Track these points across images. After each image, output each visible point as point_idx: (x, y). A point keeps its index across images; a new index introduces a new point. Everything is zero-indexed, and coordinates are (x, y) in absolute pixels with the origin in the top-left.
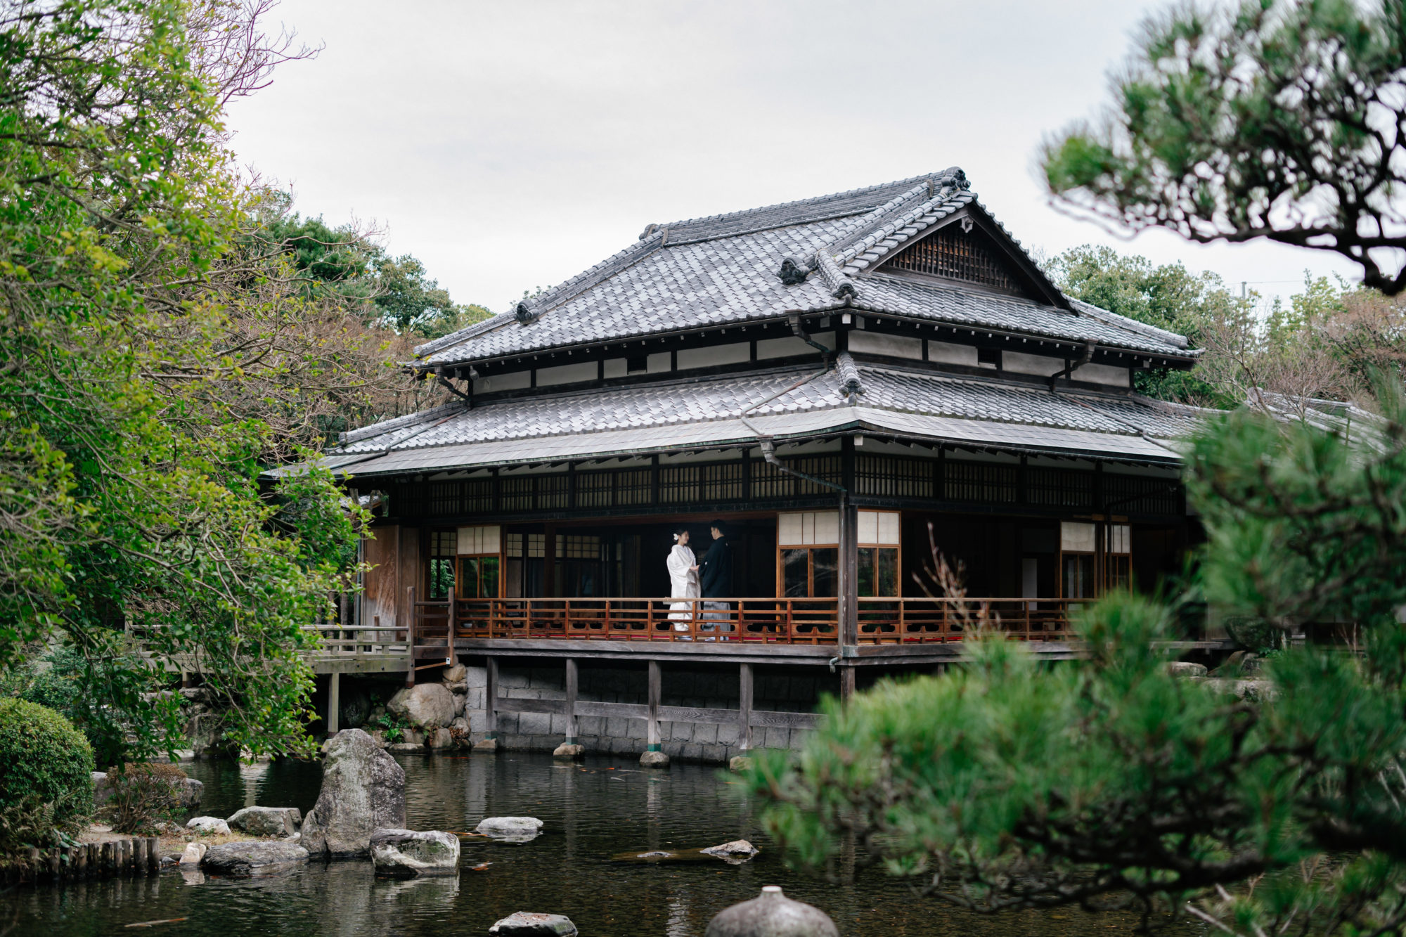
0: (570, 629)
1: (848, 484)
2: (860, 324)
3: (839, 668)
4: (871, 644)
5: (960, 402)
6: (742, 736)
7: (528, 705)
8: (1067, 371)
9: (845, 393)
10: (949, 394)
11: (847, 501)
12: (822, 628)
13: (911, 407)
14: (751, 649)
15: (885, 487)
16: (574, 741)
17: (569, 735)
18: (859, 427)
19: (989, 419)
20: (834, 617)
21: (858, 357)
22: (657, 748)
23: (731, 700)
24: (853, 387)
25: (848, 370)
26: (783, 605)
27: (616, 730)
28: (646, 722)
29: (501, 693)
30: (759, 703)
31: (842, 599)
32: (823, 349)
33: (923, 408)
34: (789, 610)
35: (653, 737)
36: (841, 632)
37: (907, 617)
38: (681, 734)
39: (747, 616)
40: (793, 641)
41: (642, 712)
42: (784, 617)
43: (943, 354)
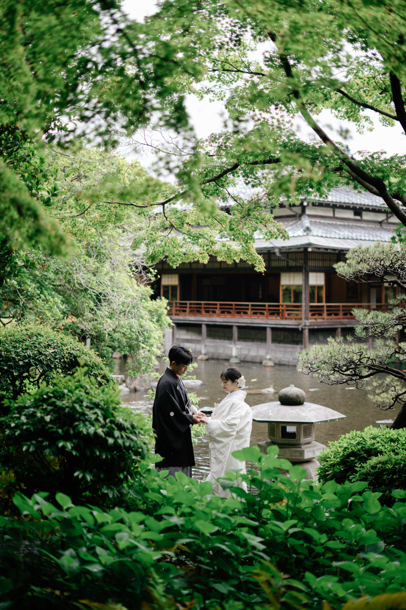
0: (203, 312)
1: (306, 263)
2: (310, 205)
3: (302, 329)
4: (314, 321)
5: (346, 233)
6: (267, 353)
7: (188, 341)
8: (387, 219)
9: (305, 231)
10: (342, 229)
11: (305, 269)
12: (297, 315)
13: (328, 235)
14: (270, 322)
15: (319, 264)
16: (205, 354)
17: (203, 352)
18: (310, 244)
19: (357, 239)
20: (301, 310)
21: (310, 216)
22: (236, 357)
23: (263, 340)
24: (308, 229)
25: (306, 222)
26: (282, 306)
27: (221, 351)
28: (232, 348)
29: (177, 336)
30: (274, 340)
31: (304, 304)
32: (297, 213)
33: (333, 236)
34: (284, 308)
35: (234, 353)
36: (303, 316)
37: (327, 311)
38: (245, 352)
39: (269, 310)
40: (286, 319)
41: (231, 344)
42: (283, 310)
43: (340, 214)
